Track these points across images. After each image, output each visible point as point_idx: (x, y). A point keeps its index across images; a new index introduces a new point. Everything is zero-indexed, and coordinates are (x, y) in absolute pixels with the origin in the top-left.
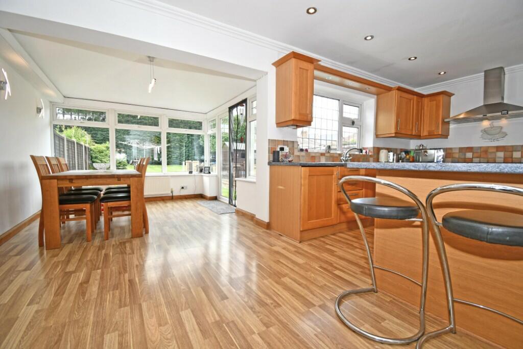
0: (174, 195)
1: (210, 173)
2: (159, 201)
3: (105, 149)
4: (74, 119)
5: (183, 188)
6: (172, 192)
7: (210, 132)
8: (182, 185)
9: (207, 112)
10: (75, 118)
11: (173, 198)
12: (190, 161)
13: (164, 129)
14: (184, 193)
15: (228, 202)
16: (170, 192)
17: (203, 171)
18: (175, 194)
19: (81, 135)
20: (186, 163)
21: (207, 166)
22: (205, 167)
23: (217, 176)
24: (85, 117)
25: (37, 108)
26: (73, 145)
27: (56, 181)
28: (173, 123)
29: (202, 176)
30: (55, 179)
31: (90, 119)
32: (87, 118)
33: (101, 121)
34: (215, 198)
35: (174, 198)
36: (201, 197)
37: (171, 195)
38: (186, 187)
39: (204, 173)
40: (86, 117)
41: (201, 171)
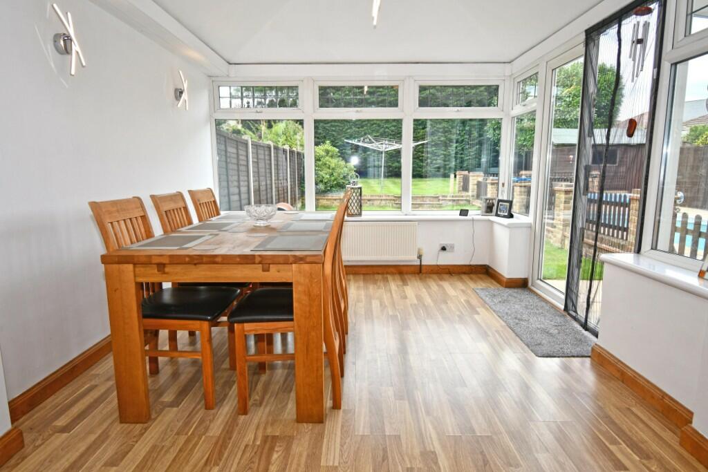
0: (423, 264)
1: (511, 216)
2: (392, 274)
3: (324, 154)
4: (246, 105)
5: (444, 249)
6: (420, 257)
7: (518, 110)
8: (444, 242)
9: (513, 58)
10: (248, 103)
11: (420, 272)
12: (466, 172)
13: (408, 111)
14: (446, 260)
15: (562, 307)
16: (415, 257)
17: (495, 209)
18: (427, 261)
19: (294, 131)
20: (457, 177)
21: (505, 198)
22: (499, 201)
23: (529, 227)
24: (263, 100)
25: (176, 90)
26: (267, 153)
27: (131, 267)
28: (428, 96)
29: (492, 222)
30: (128, 263)
31: (272, 104)
32: (267, 102)
33: (291, 106)
34: (523, 284)
35: (423, 271)
36: (485, 272)
37: (418, 263)
38: (452, 247)
39: (497, 215)
40: (265, 100)
41: (489, 209)
